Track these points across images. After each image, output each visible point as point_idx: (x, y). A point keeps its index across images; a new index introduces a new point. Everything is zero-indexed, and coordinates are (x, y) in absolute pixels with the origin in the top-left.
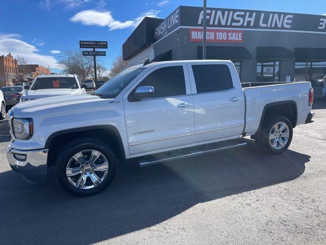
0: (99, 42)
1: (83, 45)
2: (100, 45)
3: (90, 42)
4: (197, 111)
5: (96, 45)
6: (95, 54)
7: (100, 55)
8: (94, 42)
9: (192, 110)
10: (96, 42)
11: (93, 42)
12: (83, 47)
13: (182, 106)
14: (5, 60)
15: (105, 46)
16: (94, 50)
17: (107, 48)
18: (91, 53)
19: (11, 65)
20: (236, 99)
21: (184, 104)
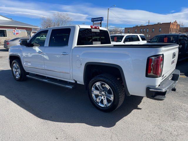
14: (171, 24)
19: (175, 27)
20: (66, 54)
21: (40, 51)
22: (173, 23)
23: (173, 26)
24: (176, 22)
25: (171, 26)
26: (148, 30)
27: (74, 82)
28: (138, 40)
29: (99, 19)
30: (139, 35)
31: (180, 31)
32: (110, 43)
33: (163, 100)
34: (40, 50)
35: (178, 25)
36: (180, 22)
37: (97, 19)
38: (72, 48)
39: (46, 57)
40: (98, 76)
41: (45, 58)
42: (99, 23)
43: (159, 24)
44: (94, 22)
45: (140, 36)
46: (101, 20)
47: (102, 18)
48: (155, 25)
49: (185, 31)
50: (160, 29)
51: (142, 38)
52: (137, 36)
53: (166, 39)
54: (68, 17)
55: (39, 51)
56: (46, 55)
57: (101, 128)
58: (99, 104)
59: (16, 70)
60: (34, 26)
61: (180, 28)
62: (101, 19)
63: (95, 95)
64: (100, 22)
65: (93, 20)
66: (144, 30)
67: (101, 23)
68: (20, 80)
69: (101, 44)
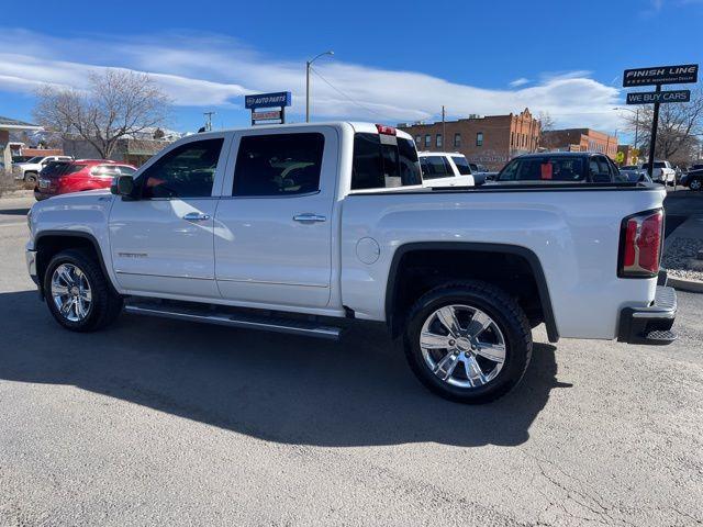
0: (674, 68)
1: (630, 79)
2: (678, 75)
3: (649, 69)
4: (219, 231)
5: (667, 75)
6: (658, 100)
7: (672, 101)
8: (661, 69)
9: (209, 229)
10: (667, 69)
11: (657, 69)
12: (629, 86)
13: (192, 218)
14: (513, 121)
15: (692, 77)
16: (659, 88)
17: (695, 80)
18: (649, 97)
19: (526, 131)
20: (313, 218)
21: (197, 214)
22: (520, 118)
23: (519, 125)
24: (526, 113)
25: (513, 126)
26: (439, 139)
27: (339, 313)
28: (450, 173)
29: (273, 100)
30: (449, 156)
31: (542, 143)
32: (421, 183)
33: (670, 342)
34: (195, 210)
35: (534, 124)
36: (541, 113)
37: (266, 100)
38: (340, 199)
39: (223, 233)
40: (445, 286)
41: (219, 237)
42: (274, 114)
43: (473, 120)
44: (257, 110)
45: (453, 158)
46: (283, 104)
47: (284, 94)
48: (462, 121)
49: (558, 141)
50: (480, 137)
51: (458, 167)
52: (444, 158)
53: (546, 170)
54: (151, 88)
55: (191, 214)
56: (222, 227)
57: (491, 451)
58: (451, 381)
59: (65, 290)
60: (21, 124)
61: (542, 133)
62: (282, 99)
63: (430, 350)
64: (279, 109)
65: (252, 102)
66: (428, 139)
67: (282, 113)
68: (85, 327)
69: (404, 184)
